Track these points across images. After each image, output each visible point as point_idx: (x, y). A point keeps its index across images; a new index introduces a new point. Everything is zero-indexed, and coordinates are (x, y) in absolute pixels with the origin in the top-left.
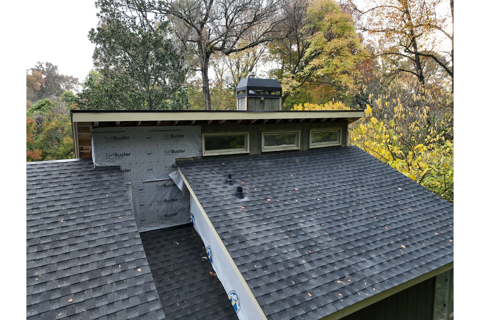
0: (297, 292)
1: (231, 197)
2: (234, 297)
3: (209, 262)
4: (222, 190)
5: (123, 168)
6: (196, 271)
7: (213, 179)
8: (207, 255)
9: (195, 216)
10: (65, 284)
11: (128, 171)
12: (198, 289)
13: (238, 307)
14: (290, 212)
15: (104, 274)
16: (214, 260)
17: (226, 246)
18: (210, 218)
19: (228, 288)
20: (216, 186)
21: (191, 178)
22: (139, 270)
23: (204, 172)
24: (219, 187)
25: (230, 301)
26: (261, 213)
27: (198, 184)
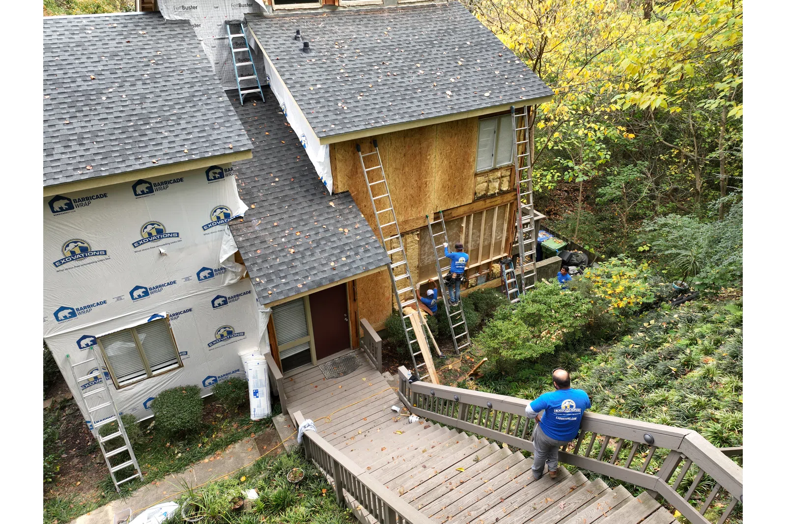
0: (339, 117)
1: (299, 52)
2: (304, 139)
3: (284, 116)
4: (291, 45)
5: (193, 22)
6: (272, 122)
7: (283, 35)
8: (282, 111)
9: (270, 78)
10: (171, 103)
11: (197, 26)
12: (274, 135)
13: (306, 145)
14: (352, 66)
15: (195, 99)
16: (288, 113)
17: (288, 88)
18: (276, 68)
19: (299, 133)
20: (284, 42)
21: (260, 33)
22: (221, 99)
23: (274, 29)
24: (287, 42)
25: (300, 143)
26: (324, 66)
27: (267, 40)
